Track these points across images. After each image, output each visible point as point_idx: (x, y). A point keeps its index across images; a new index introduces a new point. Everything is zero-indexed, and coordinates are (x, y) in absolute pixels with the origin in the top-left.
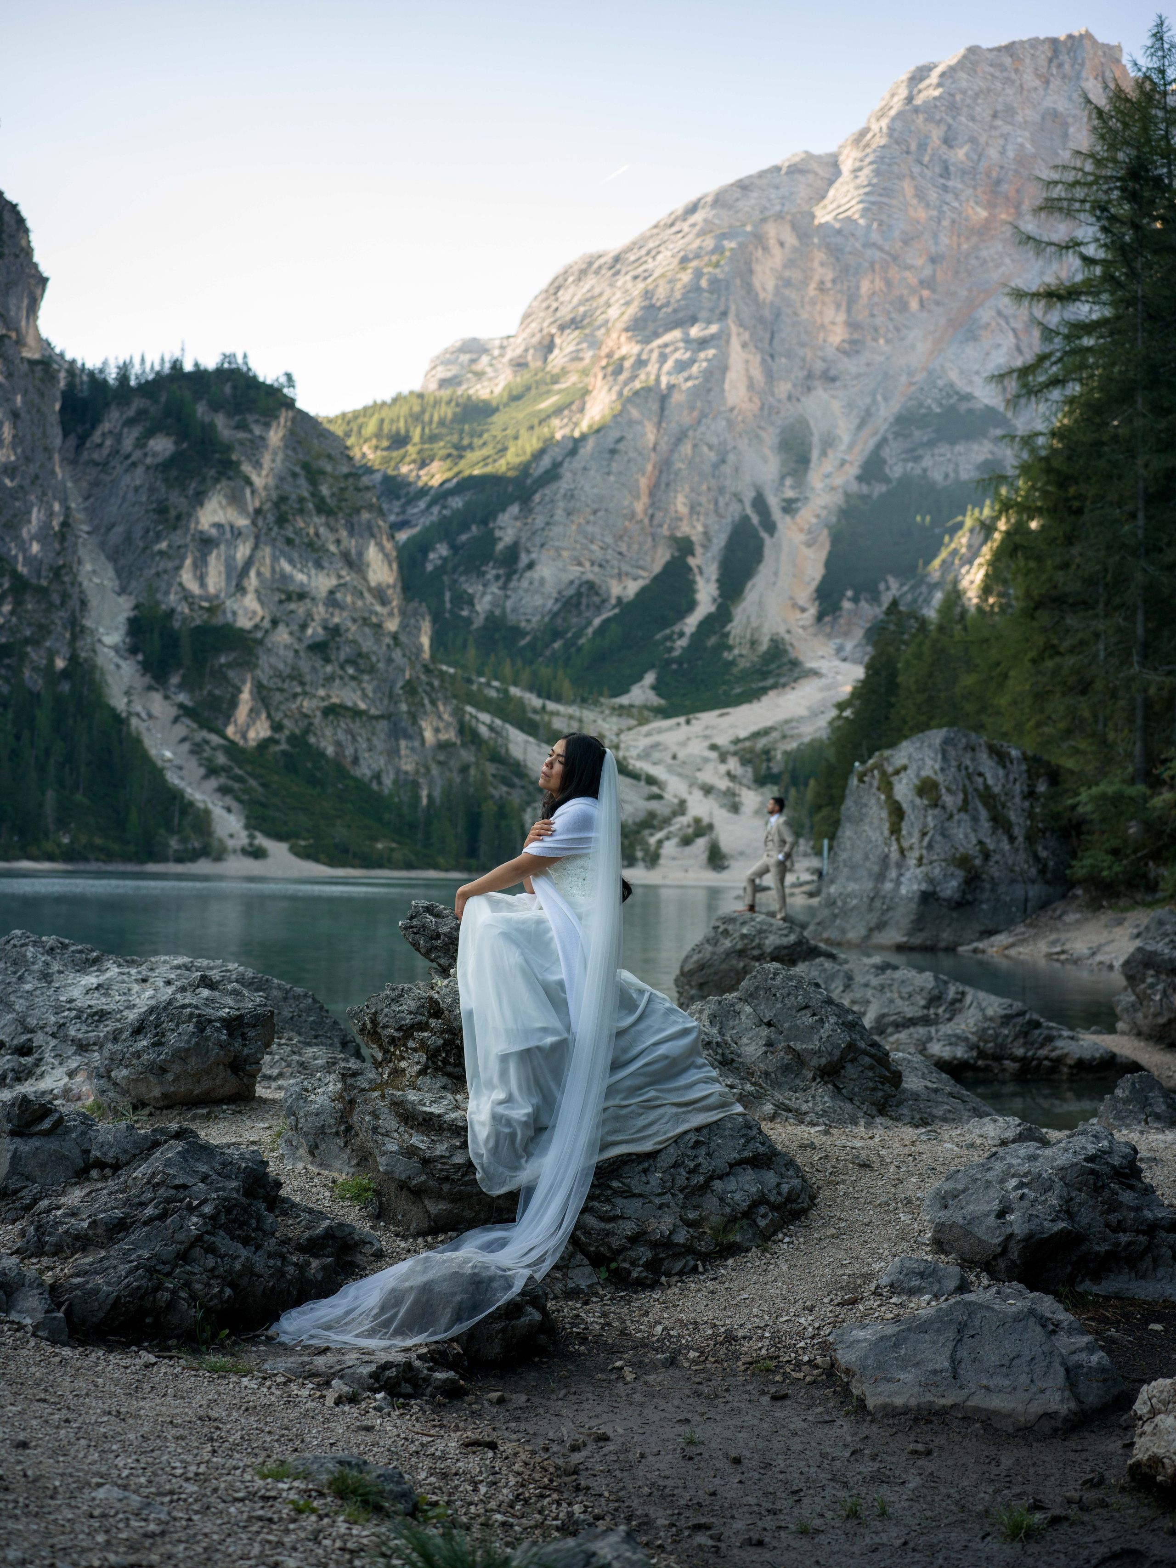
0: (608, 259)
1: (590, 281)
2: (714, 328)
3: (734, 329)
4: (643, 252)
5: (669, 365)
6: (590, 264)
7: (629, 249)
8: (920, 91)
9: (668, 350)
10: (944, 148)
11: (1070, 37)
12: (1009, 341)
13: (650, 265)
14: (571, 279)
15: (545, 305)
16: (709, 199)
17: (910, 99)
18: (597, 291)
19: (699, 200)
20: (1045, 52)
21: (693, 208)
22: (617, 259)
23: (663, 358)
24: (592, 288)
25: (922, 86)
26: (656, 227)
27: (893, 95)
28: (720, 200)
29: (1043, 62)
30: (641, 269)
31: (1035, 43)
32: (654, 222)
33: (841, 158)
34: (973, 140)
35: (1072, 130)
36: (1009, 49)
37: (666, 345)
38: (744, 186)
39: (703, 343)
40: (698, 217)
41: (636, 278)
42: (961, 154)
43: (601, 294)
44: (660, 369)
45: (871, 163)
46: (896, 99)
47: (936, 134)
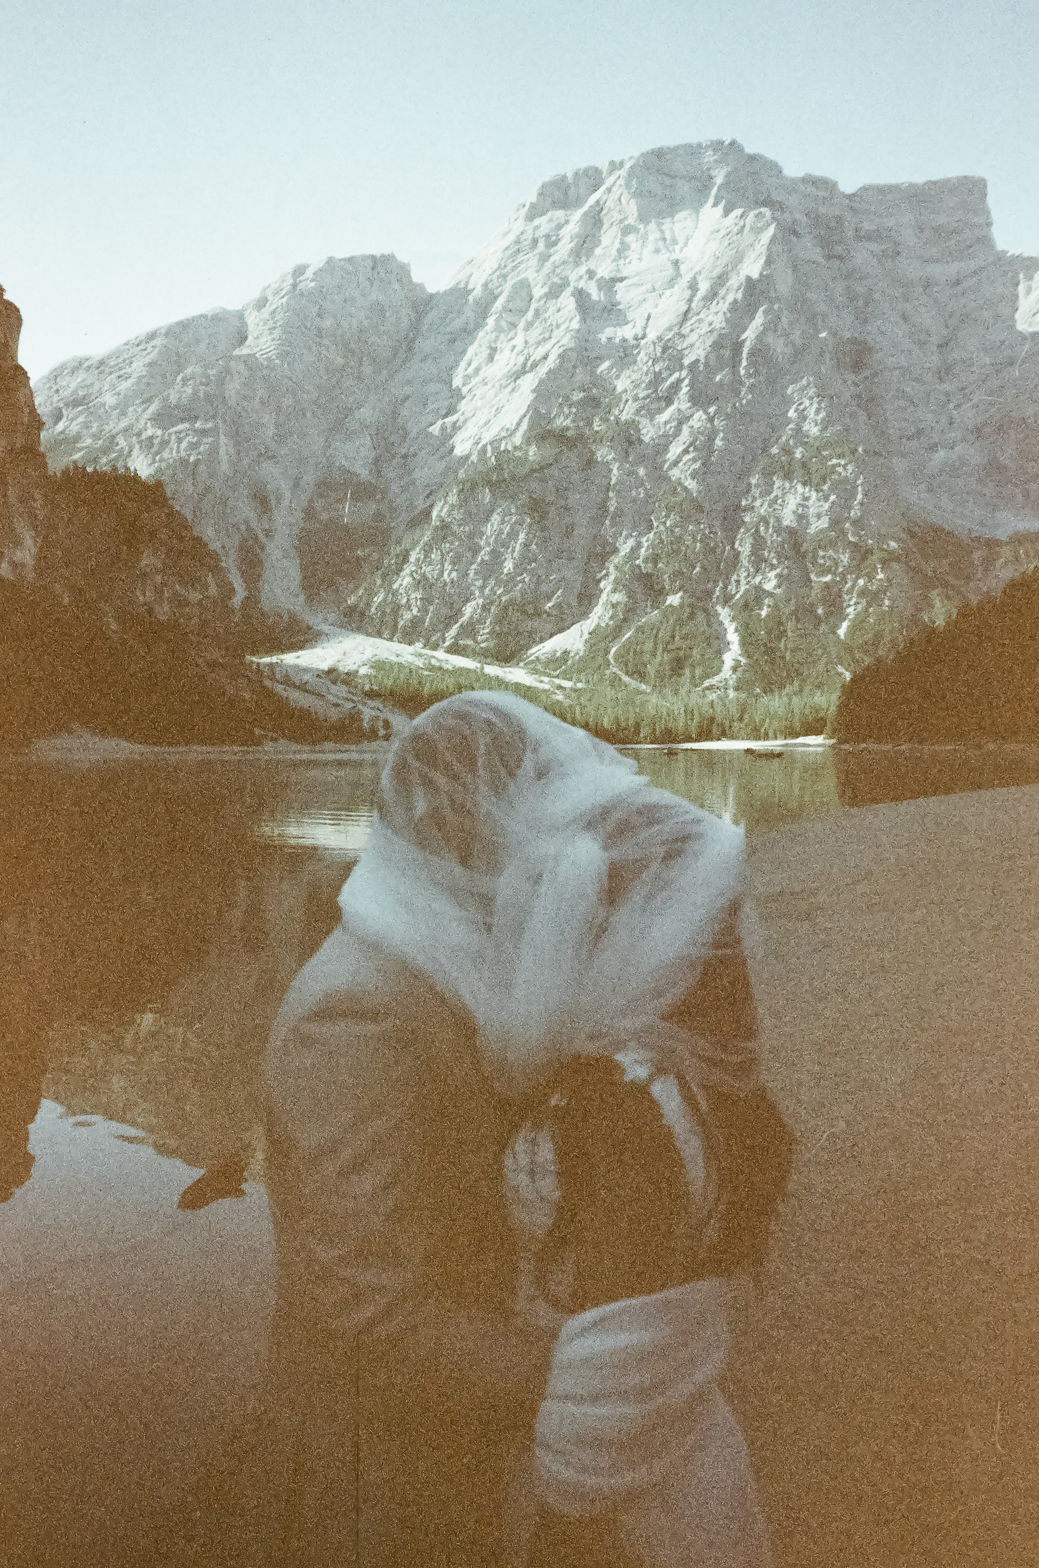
0: (94, 361)
1: (81, 376)
2: (210, 425)
3: (221, 425)
4: (120, 360)
5: (184, 445)
6: (80, 364)
7: (110, 357)
8: (300, 282)
9: (182, 435)
10: (318, 319)
11: (383, 256)
12: (368, 441)
13: (129, 370)
14: (66, 371)
15: (47, 386)
16: (163, 331)
17: (294, 286)
18: (89, 382)
19: (156, 331)
20: (369, 264)
21: (152, 336)
22: (102, 363)
23: (180, 441)
24: (84, 380)
25: (302, 278)
26: (126, 344)
27: (283, 281)
28: (170, 332)
29: (369, 269)
30: (122, 372)
31: (364, 258)
32: (125, 341)
33: (247, 313)
34: (335, 316)
35: (387, 314)
36: (351, 260)
37: (180, 432)
38: (184, 325)
39: (204, 432)
40: (158, 342)
41: (119, 377)
42: (328, 323)
43: (92, 384)
44: (178, 447)
45: (281, 326)
46: (285, 284)
47: (314, 310)
